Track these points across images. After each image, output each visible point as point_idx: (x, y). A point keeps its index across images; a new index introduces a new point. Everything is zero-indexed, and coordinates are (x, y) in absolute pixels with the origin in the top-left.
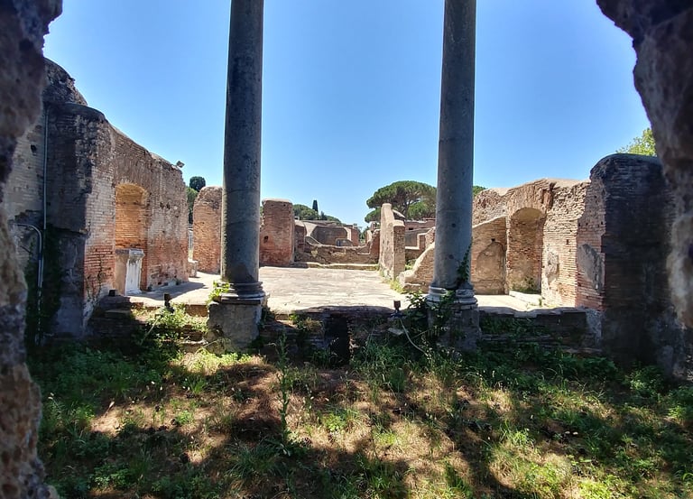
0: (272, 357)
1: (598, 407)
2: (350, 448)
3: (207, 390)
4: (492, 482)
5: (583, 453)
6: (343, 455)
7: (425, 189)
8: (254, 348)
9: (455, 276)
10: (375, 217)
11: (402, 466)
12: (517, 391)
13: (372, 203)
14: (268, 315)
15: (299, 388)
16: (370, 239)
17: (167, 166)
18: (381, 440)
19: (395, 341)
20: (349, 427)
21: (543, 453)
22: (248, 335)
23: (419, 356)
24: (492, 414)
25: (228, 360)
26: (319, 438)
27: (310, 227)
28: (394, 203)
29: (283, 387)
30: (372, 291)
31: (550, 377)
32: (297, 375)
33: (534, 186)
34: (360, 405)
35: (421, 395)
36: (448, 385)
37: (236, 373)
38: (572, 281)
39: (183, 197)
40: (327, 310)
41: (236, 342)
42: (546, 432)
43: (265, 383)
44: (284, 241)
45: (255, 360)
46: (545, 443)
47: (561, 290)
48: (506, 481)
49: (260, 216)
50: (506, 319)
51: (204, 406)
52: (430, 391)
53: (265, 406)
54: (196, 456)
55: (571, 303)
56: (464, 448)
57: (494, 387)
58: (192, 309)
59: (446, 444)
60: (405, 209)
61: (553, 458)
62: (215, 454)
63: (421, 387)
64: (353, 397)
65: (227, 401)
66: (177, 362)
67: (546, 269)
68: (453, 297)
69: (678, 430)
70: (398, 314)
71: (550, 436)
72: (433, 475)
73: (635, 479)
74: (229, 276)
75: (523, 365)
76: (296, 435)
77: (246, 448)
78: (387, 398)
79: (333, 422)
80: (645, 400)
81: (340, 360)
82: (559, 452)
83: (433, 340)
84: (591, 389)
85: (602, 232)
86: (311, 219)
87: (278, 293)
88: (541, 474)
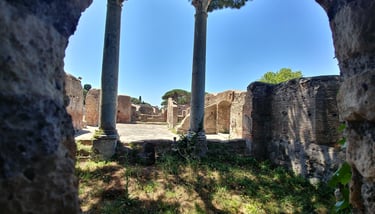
0: (122, 162)
1: (250, 176)
2: (155, 199)
3: (91, 178)
4: (213, 208)
5: (245, 194)
6: (153, 202)
7: (185, 93)
8: (113, 158)
9: (198, 127)
10: (165, 104)
11: (177, 205)
12: (222, 171)
13: (164, 98)
14: (120, 144)
15: (134, 175)
16: (163, 112)
17: (74, 78)
18: (169, 195)
19: (175, 153)
20: (155, 191)
21: (231, 195)
22: (111, 153)
23: (184, 160)
24: (212, 181)
25: (101, 164)
26: (142, 196)
27: (138, 107)
28: (173, 97)
29: (127, 175)
30: (164, 134)
31: (233, 165)
32: (133, 169)
33: (227, 93)
34: (159, 180)
35: (185, 175)
36: (195, 171)
37: (105, 170)
38: (241, 129)
39: (81, 93)
40: (145, 141)
41: (105, 156)
42: (233, 186)
43: (118, 174)
44: (127, 112)
45: (114, 164)
46: (232, 191)
47: (237, 132)
48: (218, 207)
49: (117, 102)
50: (217, 143)
51: (89, 185)
52: (188, 173)
53: (118, 184)
54: (85, 208)
55: (240, 137)
56: (202, 196)
57: (212, 170)
58: (84, 142)
59: (195, 194)
60: (177, 100)
61: (235, 196)
62: (94, 207)
63: (185, 172)
64: (156, 177)
65: (101, 183)
66: (77, 167)
67: (232, 124)
68: (197, 135)
69: (278, 183)
70: (175, 142)
71: (233, 188)
72: (190, 208)
73: (264, 203)
74: (102, 127)
75: (223, 161)
76: (132, 196)
77: (109, 203)
78: (171, 177)
79: (149, 188)
80: (266, 172)
81: (151, 162)
82: (237, 194)
83: (189, 152)
84: (248, 169)
85: (251, 110)
86: (138, 104)
87: (124, 135)
88: (231, 204)
